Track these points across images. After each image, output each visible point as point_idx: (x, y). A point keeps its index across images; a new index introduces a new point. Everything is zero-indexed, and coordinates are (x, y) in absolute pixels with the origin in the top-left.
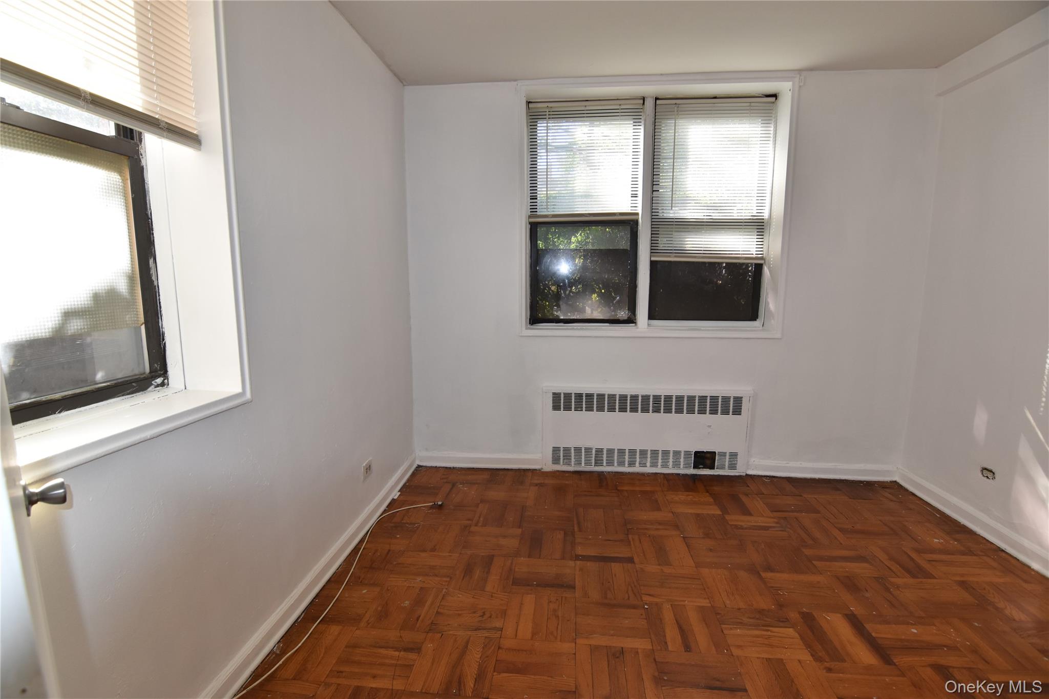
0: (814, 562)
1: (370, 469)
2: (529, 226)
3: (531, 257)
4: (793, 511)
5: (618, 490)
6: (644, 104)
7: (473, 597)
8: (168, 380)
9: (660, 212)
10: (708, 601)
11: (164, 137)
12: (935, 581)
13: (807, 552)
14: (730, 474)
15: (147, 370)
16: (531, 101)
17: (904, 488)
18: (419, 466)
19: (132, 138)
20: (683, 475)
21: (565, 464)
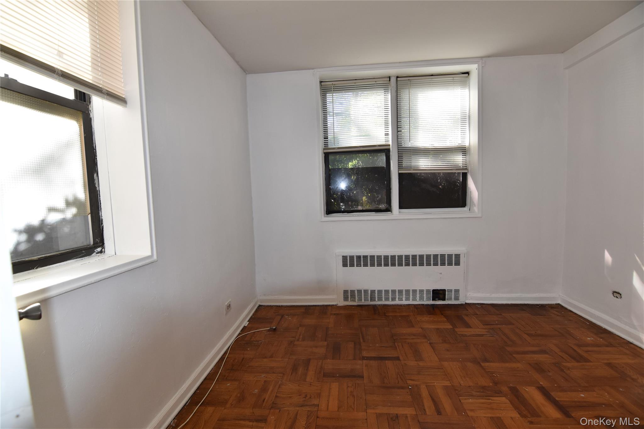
0: (514, 355)
1: (230, 307)
2: (324, 155)
3: (326, 173)
4: (497, 324)
5: (386, 316)
6: (390, 80)
7: (299, 386)
8: (104, 249)
9: (403, 143)
10: (449, 382)
11: (105, 98)
12: (591, 364)
13: (509, 349)
14: (455, 303)
15: (92, 243)
16: (322, 81)
17: (565, 308)
18: (260, 306)
19: (85, 101)
20: (426, 305)
21: (352, 301)
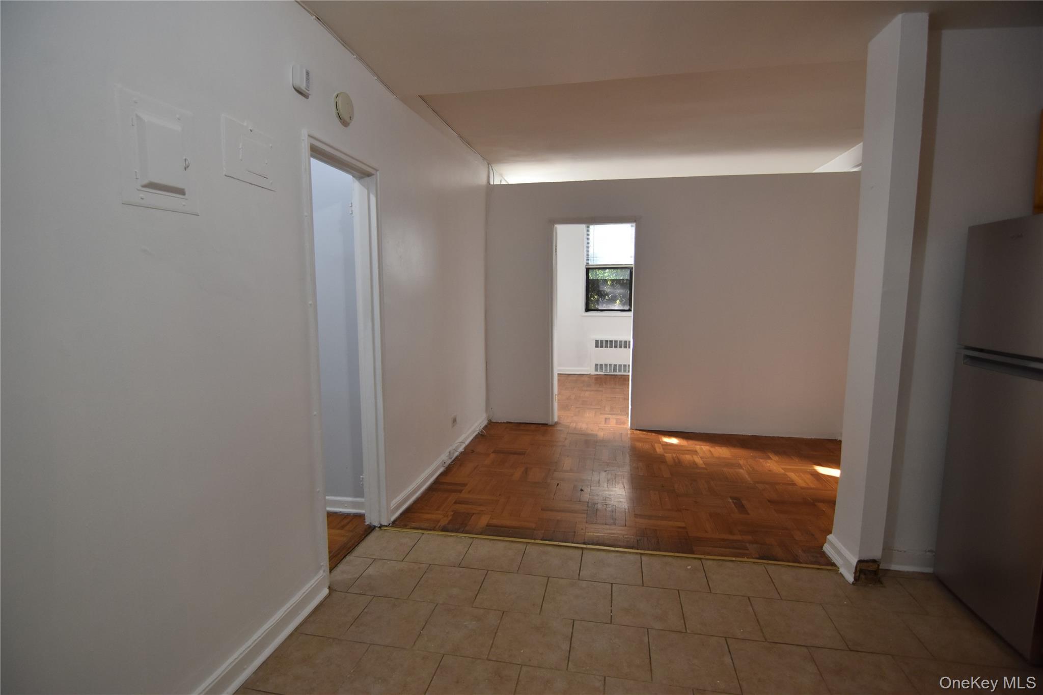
2: (585, 270)
3: (586, 283)
21: (600, 371)
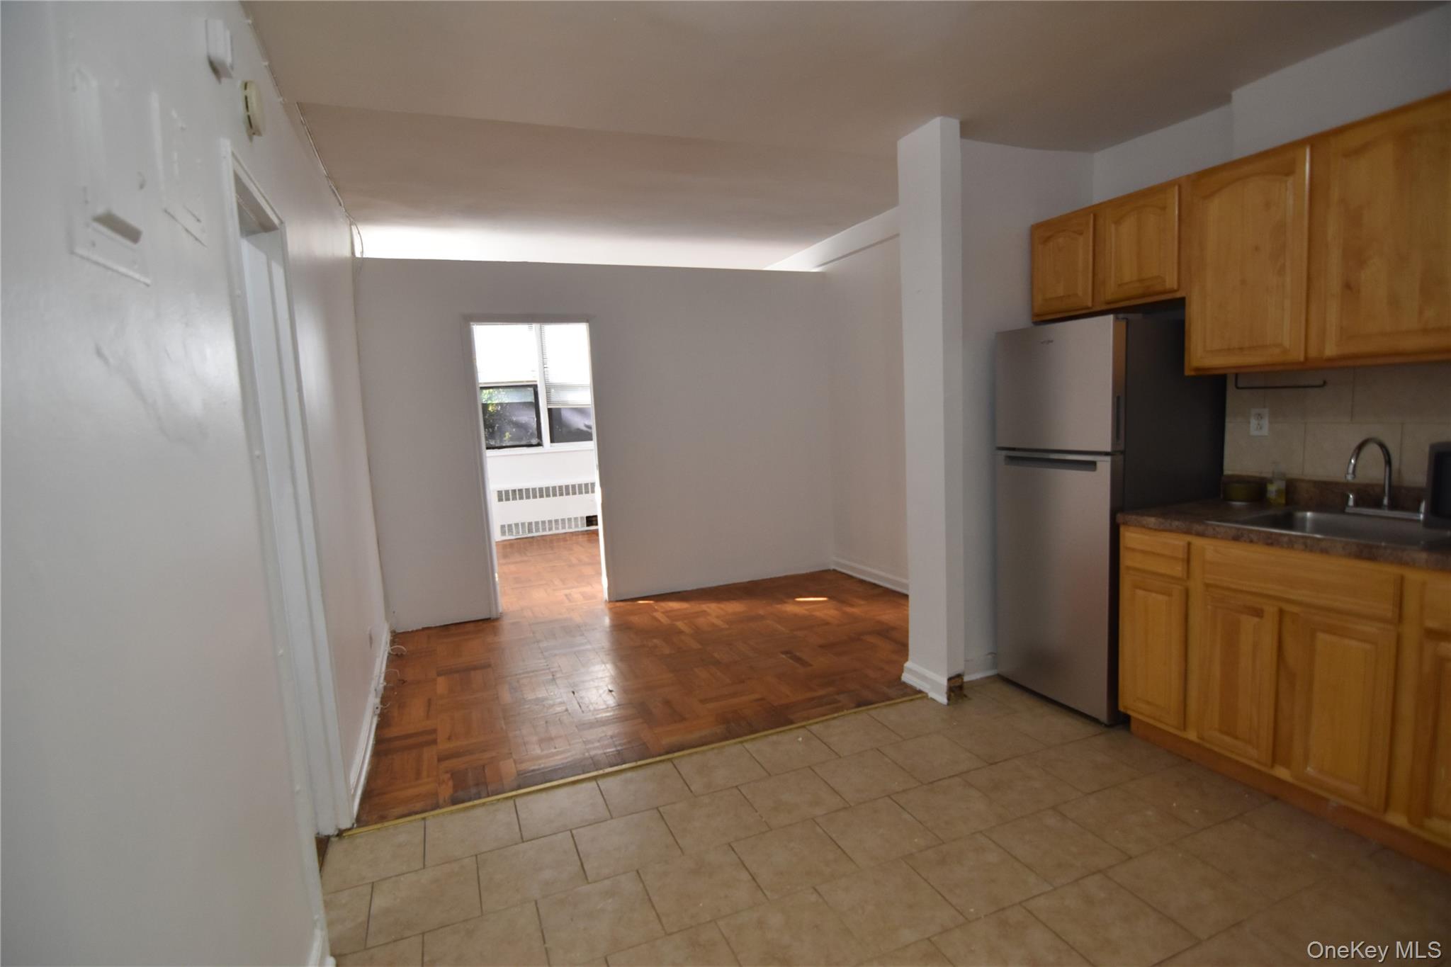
9: (550, 379)
20: (581, 532)
21: (509, 535)
